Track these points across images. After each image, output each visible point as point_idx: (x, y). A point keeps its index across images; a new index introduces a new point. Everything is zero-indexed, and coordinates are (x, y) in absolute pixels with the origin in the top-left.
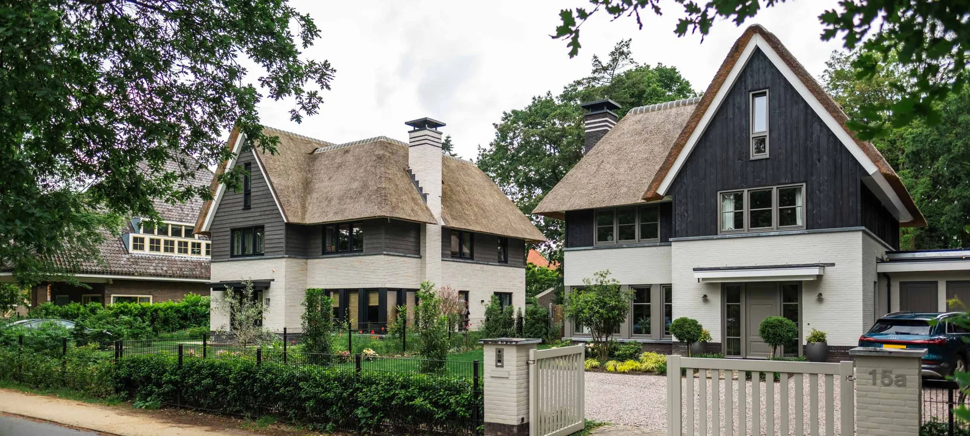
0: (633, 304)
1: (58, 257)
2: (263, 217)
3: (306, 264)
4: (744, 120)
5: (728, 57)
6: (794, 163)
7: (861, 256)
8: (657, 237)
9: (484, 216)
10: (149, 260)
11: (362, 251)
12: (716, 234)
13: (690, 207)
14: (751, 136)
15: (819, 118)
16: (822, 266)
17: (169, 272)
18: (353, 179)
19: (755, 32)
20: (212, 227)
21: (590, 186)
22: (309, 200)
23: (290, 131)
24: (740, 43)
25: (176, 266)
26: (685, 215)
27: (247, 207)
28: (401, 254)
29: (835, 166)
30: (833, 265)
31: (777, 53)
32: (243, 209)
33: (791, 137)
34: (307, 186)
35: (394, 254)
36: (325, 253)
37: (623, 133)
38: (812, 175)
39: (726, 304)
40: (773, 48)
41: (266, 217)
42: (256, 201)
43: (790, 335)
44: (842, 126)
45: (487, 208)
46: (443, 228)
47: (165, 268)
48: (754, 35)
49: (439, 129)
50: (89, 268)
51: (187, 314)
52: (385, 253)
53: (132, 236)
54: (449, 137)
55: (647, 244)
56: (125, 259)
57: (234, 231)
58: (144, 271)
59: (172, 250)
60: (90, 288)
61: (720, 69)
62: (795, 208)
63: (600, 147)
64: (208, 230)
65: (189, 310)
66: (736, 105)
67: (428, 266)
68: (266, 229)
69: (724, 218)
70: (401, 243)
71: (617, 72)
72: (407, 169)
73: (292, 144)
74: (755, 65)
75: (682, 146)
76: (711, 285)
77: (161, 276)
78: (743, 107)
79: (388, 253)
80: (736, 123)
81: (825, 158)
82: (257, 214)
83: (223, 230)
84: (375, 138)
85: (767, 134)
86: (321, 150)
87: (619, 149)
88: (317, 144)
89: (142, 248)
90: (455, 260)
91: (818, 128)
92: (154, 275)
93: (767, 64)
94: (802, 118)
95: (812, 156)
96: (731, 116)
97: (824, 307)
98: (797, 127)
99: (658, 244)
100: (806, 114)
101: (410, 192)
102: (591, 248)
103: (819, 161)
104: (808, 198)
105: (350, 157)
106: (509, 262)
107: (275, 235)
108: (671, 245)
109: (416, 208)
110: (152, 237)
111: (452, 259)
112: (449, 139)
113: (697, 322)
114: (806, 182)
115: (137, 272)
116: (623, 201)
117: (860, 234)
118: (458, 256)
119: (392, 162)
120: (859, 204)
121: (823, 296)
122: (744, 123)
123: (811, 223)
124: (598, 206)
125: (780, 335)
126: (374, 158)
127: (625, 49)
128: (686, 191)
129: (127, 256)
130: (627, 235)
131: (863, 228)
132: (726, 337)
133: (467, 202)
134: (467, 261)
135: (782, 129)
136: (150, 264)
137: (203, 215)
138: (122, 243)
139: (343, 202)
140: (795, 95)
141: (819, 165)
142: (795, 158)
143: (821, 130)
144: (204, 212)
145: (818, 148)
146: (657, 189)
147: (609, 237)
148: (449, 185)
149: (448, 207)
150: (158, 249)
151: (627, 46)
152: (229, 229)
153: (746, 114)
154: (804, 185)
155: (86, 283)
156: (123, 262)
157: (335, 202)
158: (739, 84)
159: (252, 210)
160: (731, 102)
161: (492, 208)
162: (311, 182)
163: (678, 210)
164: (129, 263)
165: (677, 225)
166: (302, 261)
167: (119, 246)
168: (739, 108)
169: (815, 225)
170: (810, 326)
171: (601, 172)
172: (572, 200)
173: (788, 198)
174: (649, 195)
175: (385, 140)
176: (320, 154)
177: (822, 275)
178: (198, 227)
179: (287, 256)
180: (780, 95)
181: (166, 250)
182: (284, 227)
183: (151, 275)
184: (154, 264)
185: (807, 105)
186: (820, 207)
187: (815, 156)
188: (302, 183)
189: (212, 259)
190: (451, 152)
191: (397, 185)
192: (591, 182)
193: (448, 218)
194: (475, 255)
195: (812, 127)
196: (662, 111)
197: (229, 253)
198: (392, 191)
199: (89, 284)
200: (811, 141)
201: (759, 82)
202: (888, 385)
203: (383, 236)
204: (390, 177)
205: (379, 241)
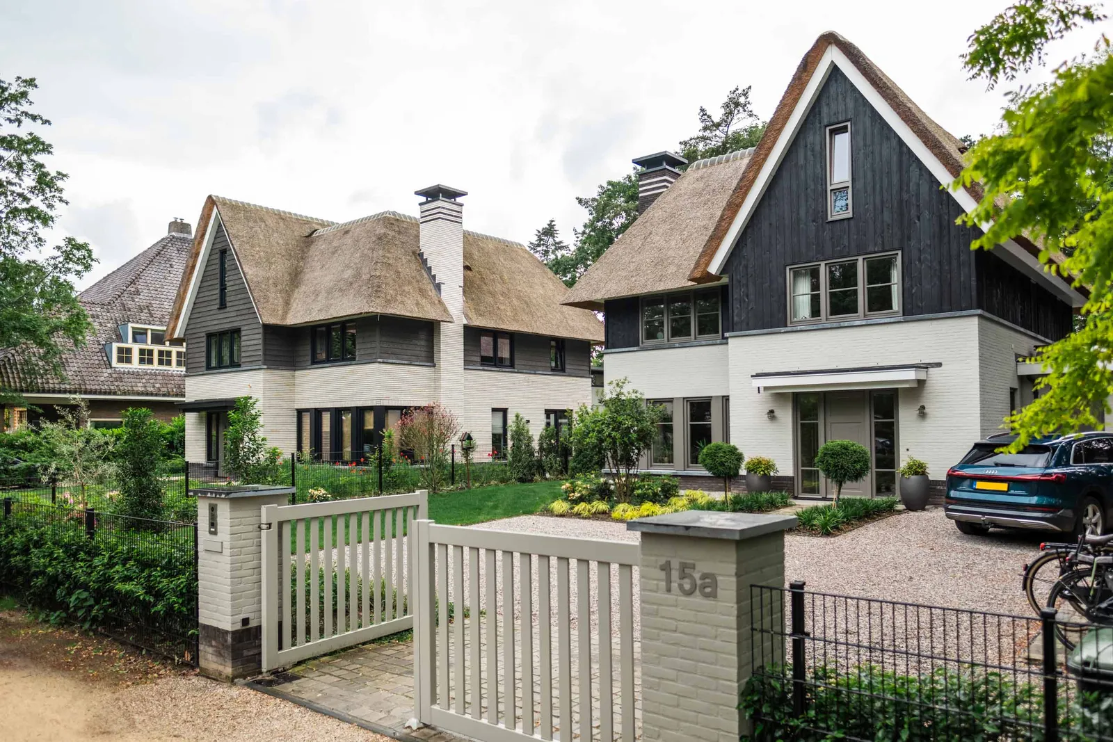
0: (689, 423)
1: (18, 373)
2: (240, 318)
3: (294, 376)
4: (818, 166)
5: (794, 79)
6: (885, 224)
7: (976, 352)
8: (718, 332)
9: (527, 311)
10: (137, 375)
11: (354, 359)
12: (786, 326)
13: (751, 289)
14: (829, 188)
15: (917, 159)
16: (926, 367)
17: (162, 389)
18: (348, 266)
19: (830, 43)
20: (187, 333)
21: (632, 267)
22: (296, 295)
23: (281, 209)
24: (809, 60)
25: (173, 382)
26: (745, 301)
27: (223, 305)
28: (404, 362)
29: (941, 226)
30: (939, 365)
31: (859, 69)
32: (219, 309)
33: (881, 187)
34: (295, 278)
35: (394, 361)
36: (315, 362)
37: (680, 195)
38: (909, 239)
39: (800, 422)
40: (853, 62)
41: (243, 317)
42: (233, 298)
43: (858, 467)
44: (946, 166)
45: (534, 301)
46: (467, 328)
47: (157, 385)
48: (829, 47)
49: (459, 200)
50: (57, 386)
51: (173, 442)
52: (379, 360)
53: (115, 346)
54: (552, 221)
55: (704, 343)
56: (106, 375)
57: (210, 336)
58: (130, 388)
59: (169, 363)
60: (41, 411)
61: (784, 98)
62: (890, 286)
63: (651, 214)
64: (182, 336)
65: (176, 437)
66: (809, 146)
67: (444, 377)
68: (243, 333)
69: (797, 303)
70: (405, 347)
71: (733, 129)
72: (418, 252)
73: (281, 224)
74: (833, 89)
75: (739, 206)
76: (779, 396)
77: (152, 394)
78: (818, 148)
79: (385, 361)
80: (809, 172)
81: (926, 214)
82: (232, 314)
83: (197, 336)
84: (378, 215)
85: (850, 184)
86: (321, 231)
87: (673, 215)
88: (318, 224)
89: (129, 360)
90: (486, 368)
91: (917, 172)
92: (142, 394)
93: (848, 87)
94: (895, 158)
95: (909, 212)
96: (801, 161)
97: (928, 424)
98: (888, 173)
99: (718, 342)
100: (901, 153)
101: (417, 281)
102: (635, 349)
103: (919, 220)
104: (905, 271)
105: (348, 240)
106: (567, 370)
107: (252, 341)
108: (727, 344)
109: (423, 302)
110: (162, 348)
111: (481, 368)
112: (553, 223)
113: (737, 449)
114: (902, 249)
115: (120, 390)
116: (670, 284)
117: (976, 320)
118: (492, 362)
119: (397, 243)
120: (974, 279)
121: (927, 410)
122: (819, 170)
123: (910, 306)
124: (639, 292)
125: (842, 467)
126: (374, 239)
127: (742, 100)
128: (746, 267)
129: (109, 371)
130: (680, 330)
131: (979, 312)
132: (800, 468)
133: (503, 294)
134: (504, 370)
135: (869, 175)
136: (138, 381)
137: (174, 317)
138: (104, 354)
139: (330, 296)
140: (885, 128)
141: (918, 225)
142: (887, 216)
143: (921, 175)
144: (175, 313)
145: (918, 200)
146: (707, 264)
147: (660, 334)
148: (479, 272)
149: (473, 299)
150: (150, 362)
151: (745, 95)
152: (204, 334)
153: (822, 159)
154: (900, 253)
155: (36, 405)
156: (102, 379)
157: (323, 294)
158: (811, 118)
159: (228, 309)
160: (802, 143)
161: (541, 302)
162: (301, 272)
163: (736, 294)
164: (111, 379)
165: (735, 314)
166: (287, 373)
167: (100, 358)
168: (813, 150)
169: (915, 309)
170: (909, 453)
171: (647, 247)
172: (609, 286)
173: (879, 272)
174: (697, 274)
175: (392, 216)
176: (318, 236)
177: (925, 380)
178: (170, 331)
179: (265, 367)
180: (865, 129)
181: (161, 362)
182: (261, 331)
183: (138, 394)
184: (144, 381)
185: (901, 142)
186: (921, 285)
187: (913, 212)
188: (290, 274)
189: (186, 372)
190: (556, 239)
191: (399, 272)
192: (634, 260)
193: (472, 314)
194: (517, 362)
195: (908, 171)
196: (730, 163)
197: (204, 364)
198: (390, 281)
199: (40, 406)
200: (908, 191)
201: (838, 113)
202: (689, 593)
203: (377, 338)
204: (390, 262)
205: (374, 345)
